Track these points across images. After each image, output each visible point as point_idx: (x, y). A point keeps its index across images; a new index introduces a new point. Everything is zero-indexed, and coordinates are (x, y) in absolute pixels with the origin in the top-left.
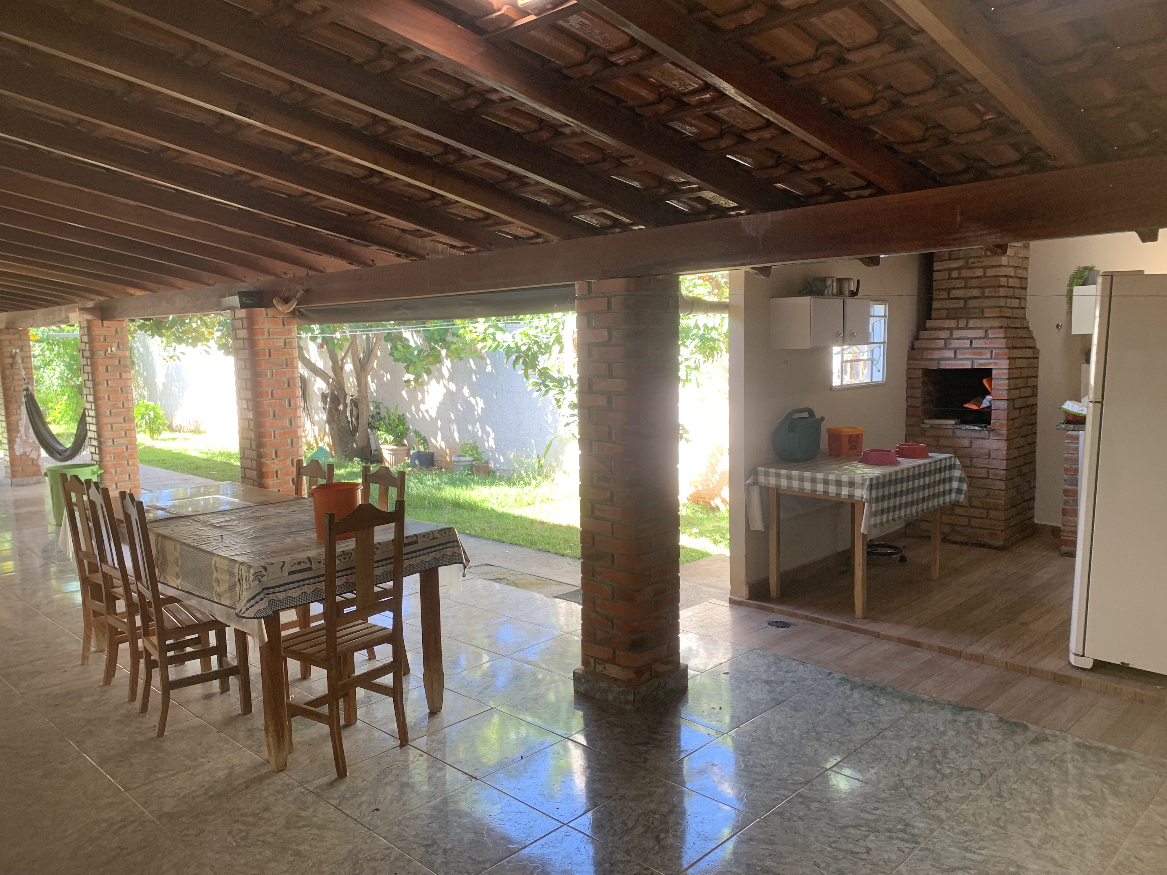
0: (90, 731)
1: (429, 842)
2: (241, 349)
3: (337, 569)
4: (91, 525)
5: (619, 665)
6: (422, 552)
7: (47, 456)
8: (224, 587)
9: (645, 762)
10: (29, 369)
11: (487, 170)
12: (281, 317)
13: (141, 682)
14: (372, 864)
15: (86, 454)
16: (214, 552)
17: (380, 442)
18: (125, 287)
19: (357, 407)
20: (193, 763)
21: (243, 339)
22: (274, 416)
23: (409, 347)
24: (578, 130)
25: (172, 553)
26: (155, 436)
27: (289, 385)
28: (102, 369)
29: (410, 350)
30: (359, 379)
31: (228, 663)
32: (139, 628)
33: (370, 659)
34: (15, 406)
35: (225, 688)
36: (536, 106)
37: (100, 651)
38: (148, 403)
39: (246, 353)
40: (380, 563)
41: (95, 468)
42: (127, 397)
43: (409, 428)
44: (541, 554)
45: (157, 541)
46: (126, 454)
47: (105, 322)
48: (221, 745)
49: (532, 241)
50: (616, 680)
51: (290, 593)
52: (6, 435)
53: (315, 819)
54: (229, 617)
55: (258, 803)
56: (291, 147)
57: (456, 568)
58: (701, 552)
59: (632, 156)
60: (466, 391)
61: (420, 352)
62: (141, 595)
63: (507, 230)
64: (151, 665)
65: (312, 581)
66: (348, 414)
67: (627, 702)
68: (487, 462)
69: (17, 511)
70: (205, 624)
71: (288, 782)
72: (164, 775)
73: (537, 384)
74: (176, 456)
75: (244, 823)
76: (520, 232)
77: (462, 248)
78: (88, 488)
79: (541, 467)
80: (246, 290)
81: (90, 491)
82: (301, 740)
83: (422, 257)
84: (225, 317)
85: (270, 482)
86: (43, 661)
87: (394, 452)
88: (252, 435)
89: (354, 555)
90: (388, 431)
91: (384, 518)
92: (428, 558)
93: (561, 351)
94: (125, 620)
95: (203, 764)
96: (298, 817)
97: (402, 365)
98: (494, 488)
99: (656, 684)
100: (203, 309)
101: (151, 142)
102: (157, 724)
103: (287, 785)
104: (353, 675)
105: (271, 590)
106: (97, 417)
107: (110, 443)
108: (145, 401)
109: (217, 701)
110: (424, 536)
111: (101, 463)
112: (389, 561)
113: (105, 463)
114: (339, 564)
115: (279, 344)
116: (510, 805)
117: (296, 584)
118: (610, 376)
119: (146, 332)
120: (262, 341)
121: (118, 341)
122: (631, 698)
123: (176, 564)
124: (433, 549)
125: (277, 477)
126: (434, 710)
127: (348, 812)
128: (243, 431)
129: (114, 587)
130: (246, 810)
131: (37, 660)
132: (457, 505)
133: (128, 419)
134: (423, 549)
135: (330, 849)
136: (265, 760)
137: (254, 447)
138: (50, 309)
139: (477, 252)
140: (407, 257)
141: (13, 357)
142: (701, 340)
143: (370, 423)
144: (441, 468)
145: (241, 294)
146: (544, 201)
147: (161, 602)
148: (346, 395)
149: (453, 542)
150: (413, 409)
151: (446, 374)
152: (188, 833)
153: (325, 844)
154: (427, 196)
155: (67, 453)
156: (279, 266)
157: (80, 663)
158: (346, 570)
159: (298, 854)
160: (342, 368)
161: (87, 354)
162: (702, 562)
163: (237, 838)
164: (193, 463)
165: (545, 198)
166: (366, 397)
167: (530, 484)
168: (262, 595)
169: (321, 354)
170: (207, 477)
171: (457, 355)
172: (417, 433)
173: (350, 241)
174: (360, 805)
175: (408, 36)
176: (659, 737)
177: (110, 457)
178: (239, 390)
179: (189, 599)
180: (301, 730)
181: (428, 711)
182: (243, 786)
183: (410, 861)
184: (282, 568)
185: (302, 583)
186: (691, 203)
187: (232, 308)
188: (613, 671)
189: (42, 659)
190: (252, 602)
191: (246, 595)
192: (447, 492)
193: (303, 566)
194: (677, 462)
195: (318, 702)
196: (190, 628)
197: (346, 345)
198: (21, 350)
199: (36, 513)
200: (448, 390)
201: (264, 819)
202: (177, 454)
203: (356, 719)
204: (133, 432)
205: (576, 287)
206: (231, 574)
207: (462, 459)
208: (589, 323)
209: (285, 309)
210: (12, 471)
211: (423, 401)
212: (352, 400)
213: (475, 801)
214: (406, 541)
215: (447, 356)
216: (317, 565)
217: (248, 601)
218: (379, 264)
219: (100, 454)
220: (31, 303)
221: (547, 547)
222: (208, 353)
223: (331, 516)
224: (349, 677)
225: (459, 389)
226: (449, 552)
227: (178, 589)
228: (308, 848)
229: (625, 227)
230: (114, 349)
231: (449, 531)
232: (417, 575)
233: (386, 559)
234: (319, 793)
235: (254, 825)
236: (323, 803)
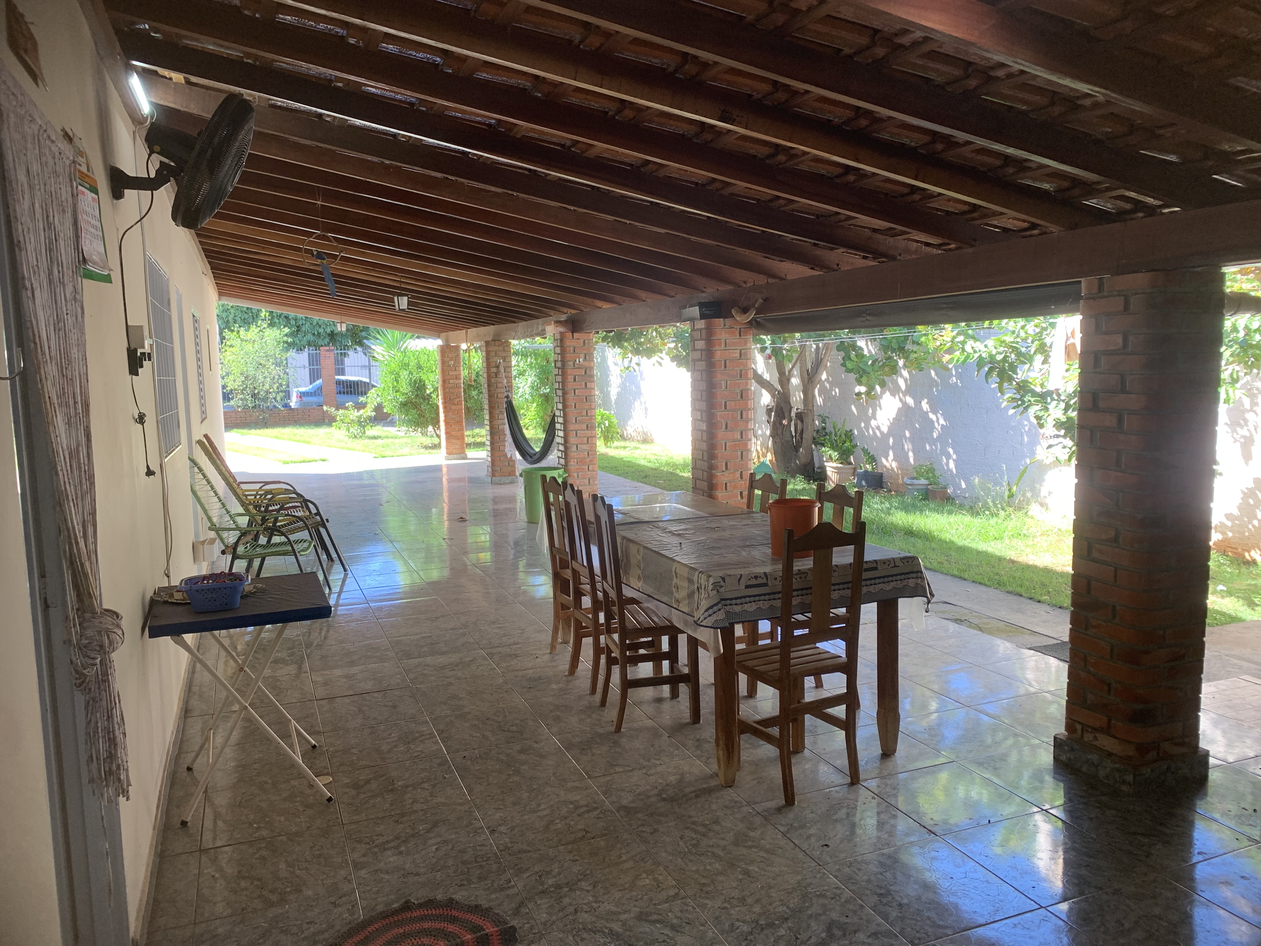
0: (559, 716)
1: (883, 891)
2: (698, 360)
3: (794, 588)
4: (565, 525)
5: (1115, 738)
6: (882, 580)
7: (521, 458)
8: (683, 594)
9: (1147, 856)
10: (509, 378)
11: (979, 157)
12: (738, 327)
13: (601, 678)
14: (822, 901)
15: (553, 457)
16: (675, 558)
17: (825, 459)
18: (594, 300)
19: (802, 421)
20: (646, 763)
21: (701, 350)
22: (726, 428)
23: (863, 356)
24: (1101, 98)
25: (636, 556)
26: (609, 443)
27: (742, 397)
28: (570, 378)
29: (865, 359)
30: (805, 392)
31: (679, 670)
32: (602, 625)
33: (817, 687)
34: (497, 411)
35: (675, 695)
36: (1054, 78)
37: (566, 642)
38: (604, 412)
39: (702, 365)
40: (837, 587)
41: (561, 471)
42: (590, 405)
43: (856, 445)
44: (1011, 597)
45: (622, 543)
46: (588, 460)
47: (575, 334)
48: (672, 750)
49: (1028, 233)
50: (1110, 755)
51: (746, 607)
52: (489, 438)
53: (763, 841)
54: (686, 623)
55: (708, 813)
56: (766, 151)
57: (919, 601)
58: (1230, 616)
59: (1172, 124)
60: (925, 405)
61: (874, 362)
62: (605, 593)
63: (995, 223)
64: (611, 661)
65: (767, 597)
66: (793, 429)
67: (1124, 782)
68: (945, 488)
69: (496, 507)
70: (663, 628)
71: (736, 799)
72: (621, 770)
73: (1013, 399)
74: (627, 464)
75: (696, 832)
76: (1011, 224)
77: (939, 246)
78: (565, 488)
79: (1011, 496)
80: (706, 301)
81: (566, 492)
82: (748, 759)
83: (894, 258)
84: (686, 327)
85: (720, 494)
86: (518, 646)
87: (839, 471)
88: (704, 446)
89: (810, 577)
90: (833, 448)
91: (843, 539)
92: (888, 587)
93: (1045, 362)
94: (590, 616)
95: (655, 766)
96: (746, 836)
97: (852, 376)
98: (953, 518)
99: (1165, 767)
100: (663, 321)
101: (635, 157)
102: (615, 720)
103: (736, 802)
104: (803, 701)
105: (728, 602)
106: (565, 423)
107: (574, 448)
108: (602, 410)
109: (666, 706)
110: (884, 563)
111: (566, 467)
112: (846, 586)
113: (569, 467)
114: (796, 583)
115: (734, 355)
116: (976, 871)
117: (752, 599)
118: (1123, 390)
119: (608, 343)
120: (718, 352)
121: (585, 352)
122: (1130, 778)
123: (639, 567)
124: (894, 578)
125: (726, 489)
126: (888, 752)
127: (796, 842)
128: (695, 442)
129: (581, 584)
130: (697, 820)
131: (515, 644)
132: (910, 533)
133: (590, 427)
134: (884, 577)
135: (779, 876)
136: (715, 773)
137: (705, 458)
138: (529, 322)
139: (956, 249)
140: (874, 258)
141: (498, 367)
142: (1241, 347)
143: (814, 438)
144: (890, 491)
145: (701, 305)
146: (1046, 186)
147: (624, 602)
148: (791, 408)
149: (917, 572)
150: (863, 425)
151: (903, 387)
152: (644, 830)
153: (774, 869)
154: (906, 190)
155: (537, 457)
156: (740, 274)
157: (549, 651)
158: (802, 589)
159: (747, 873)
160: (789, 380)
161: (559, 364)
162: (1231, 628)
163: (688, 844)
164: (642, 471)
165: (1048, 183)
166: (812, 411)
167: (997, 515)
168: (720, 606)
169: (767, 365)
170: (655, 486)
171: (917, 365)
172: (866, 452)
173: (815, 245)
174: (809, 837)
175: (910, 18)
176: (1167, 831)
177: (574, 462)
178: (694, 401)
179: (648, 602)
180: (747, 748)
181: (881, 752)
182: (693, 795)
183: (862, 906)
184: (739, 580)
185: (757, 598)
186: (1250, 176)
187: (692, 320)
188: (1106, 742)
189: (518, 644)
190: (711, 611)
191: (704, 604)
192: (899, 517)
193: (760, 581)
194: (1210, 498)
195: (768, 722)
196: (646, 631)
197: (795, 356)
198: (504, 361)
199: (510, 510)
200: (904, 404)
201: (714, 831)
202: (628, 462)
203: (804, 747)
204: (594, 439)
205: (1083, 285)
206: (690, 581)
207: (916, 482)
208: (1098, 327)
209: (742, 319)
210: (493, 470)
211: (874, 417)
212: (797, 414)
213: (933, 858)
214: (865, 566)
215: (905, 366)
216: (773, 580)
217: (706, 611)
218: (845, 267)
219: (566, 459)
220: (514, 317)
221: (1019, 590)
222: (660, 364)
223: (790, 533)
224: (799, 702)
225: (918, 403)
226: (911, 583)
227: (639, 591)
228: (757, 869)
229: (1151, 211)
230: (581, 360)
231: (912, 560)
232: (875, 604)
233: (843, 583)
234: (767, 817)
235: (704, 835)
236: (770, 827)
